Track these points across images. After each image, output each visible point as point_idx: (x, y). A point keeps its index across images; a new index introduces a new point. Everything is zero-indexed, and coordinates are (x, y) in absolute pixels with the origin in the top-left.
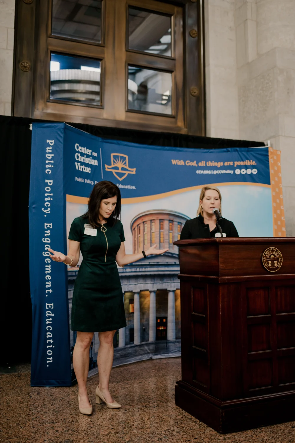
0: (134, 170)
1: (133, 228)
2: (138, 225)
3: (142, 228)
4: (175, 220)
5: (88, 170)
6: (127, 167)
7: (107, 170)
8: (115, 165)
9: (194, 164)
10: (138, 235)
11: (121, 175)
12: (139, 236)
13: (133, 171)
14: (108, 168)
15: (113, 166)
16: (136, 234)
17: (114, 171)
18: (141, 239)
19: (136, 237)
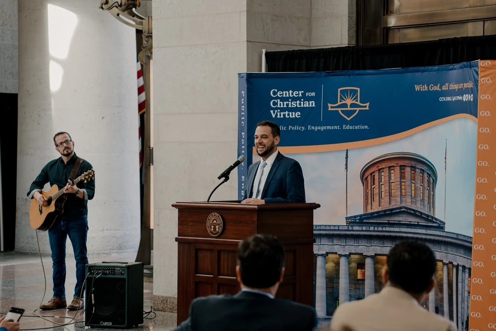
0: (368, 104)
1: (365, 177)
2: (371, 174)
3: (377, 177)
4: (417, 166)
5: (297, 115)
6: (358, 103)
7: (330, 109)
8: (344, 102)
9: (437, 88)
10: (371, 186)
11: (349, 113)
12: (373, 187)
13: (366, 107)
14: (332, 107)
15: (339, 103)
16: (369, 185)
17: (339, 109)
18: (376, 191)
19: (369, 188)
